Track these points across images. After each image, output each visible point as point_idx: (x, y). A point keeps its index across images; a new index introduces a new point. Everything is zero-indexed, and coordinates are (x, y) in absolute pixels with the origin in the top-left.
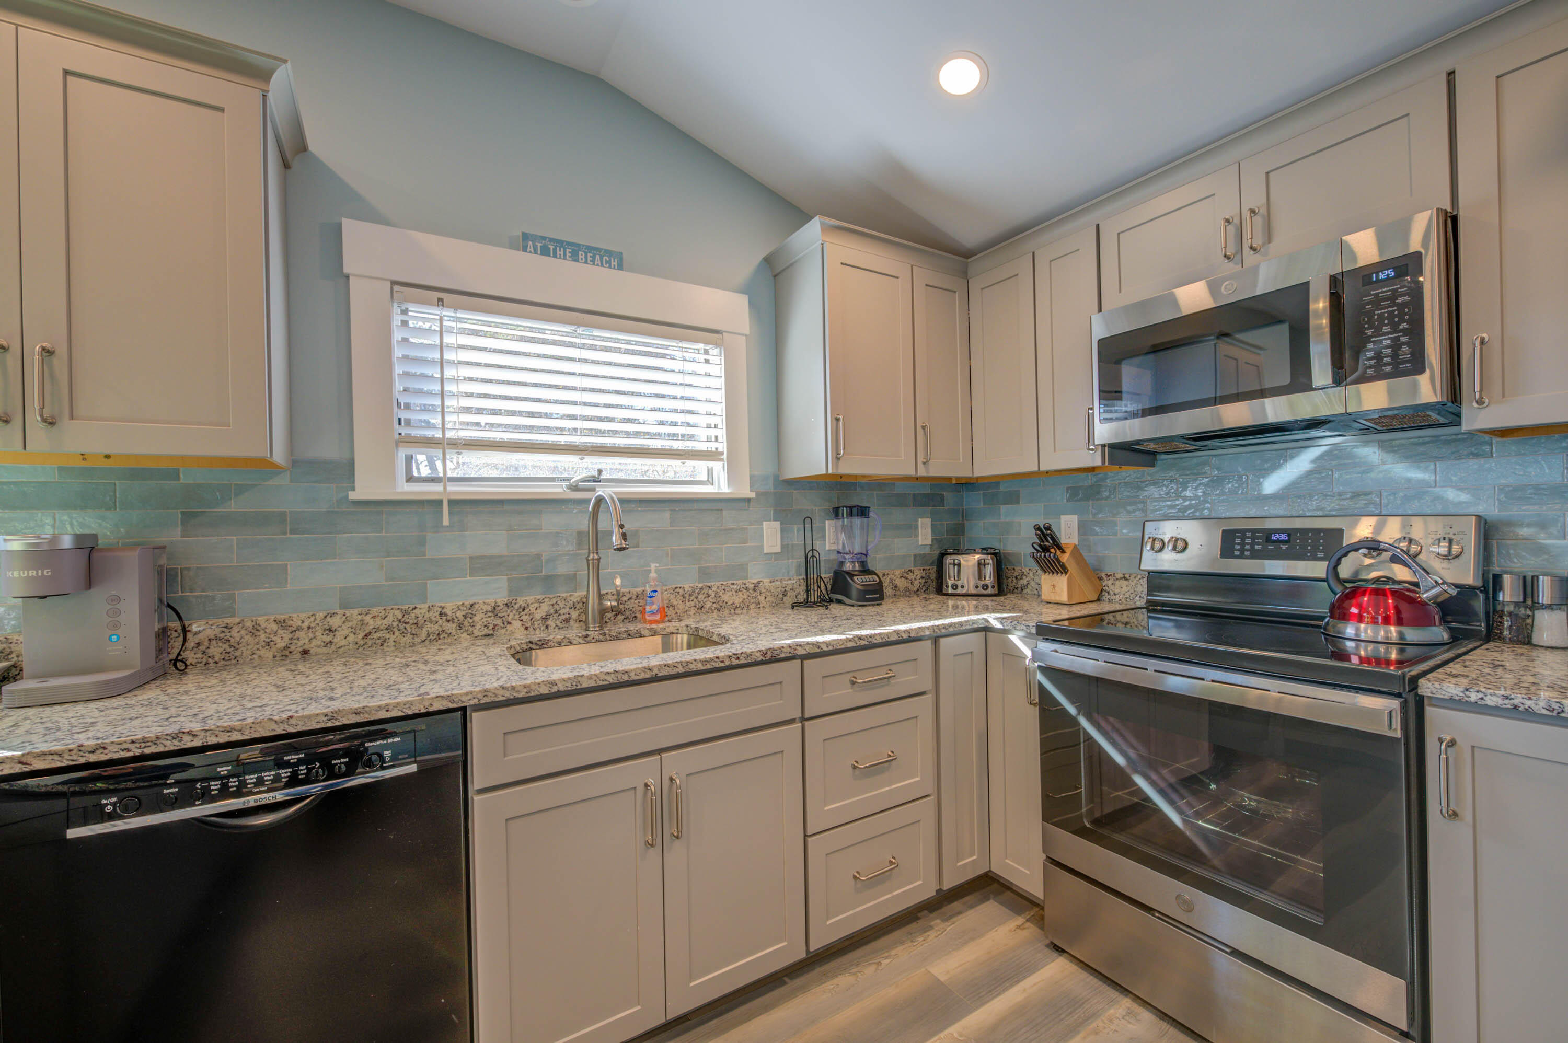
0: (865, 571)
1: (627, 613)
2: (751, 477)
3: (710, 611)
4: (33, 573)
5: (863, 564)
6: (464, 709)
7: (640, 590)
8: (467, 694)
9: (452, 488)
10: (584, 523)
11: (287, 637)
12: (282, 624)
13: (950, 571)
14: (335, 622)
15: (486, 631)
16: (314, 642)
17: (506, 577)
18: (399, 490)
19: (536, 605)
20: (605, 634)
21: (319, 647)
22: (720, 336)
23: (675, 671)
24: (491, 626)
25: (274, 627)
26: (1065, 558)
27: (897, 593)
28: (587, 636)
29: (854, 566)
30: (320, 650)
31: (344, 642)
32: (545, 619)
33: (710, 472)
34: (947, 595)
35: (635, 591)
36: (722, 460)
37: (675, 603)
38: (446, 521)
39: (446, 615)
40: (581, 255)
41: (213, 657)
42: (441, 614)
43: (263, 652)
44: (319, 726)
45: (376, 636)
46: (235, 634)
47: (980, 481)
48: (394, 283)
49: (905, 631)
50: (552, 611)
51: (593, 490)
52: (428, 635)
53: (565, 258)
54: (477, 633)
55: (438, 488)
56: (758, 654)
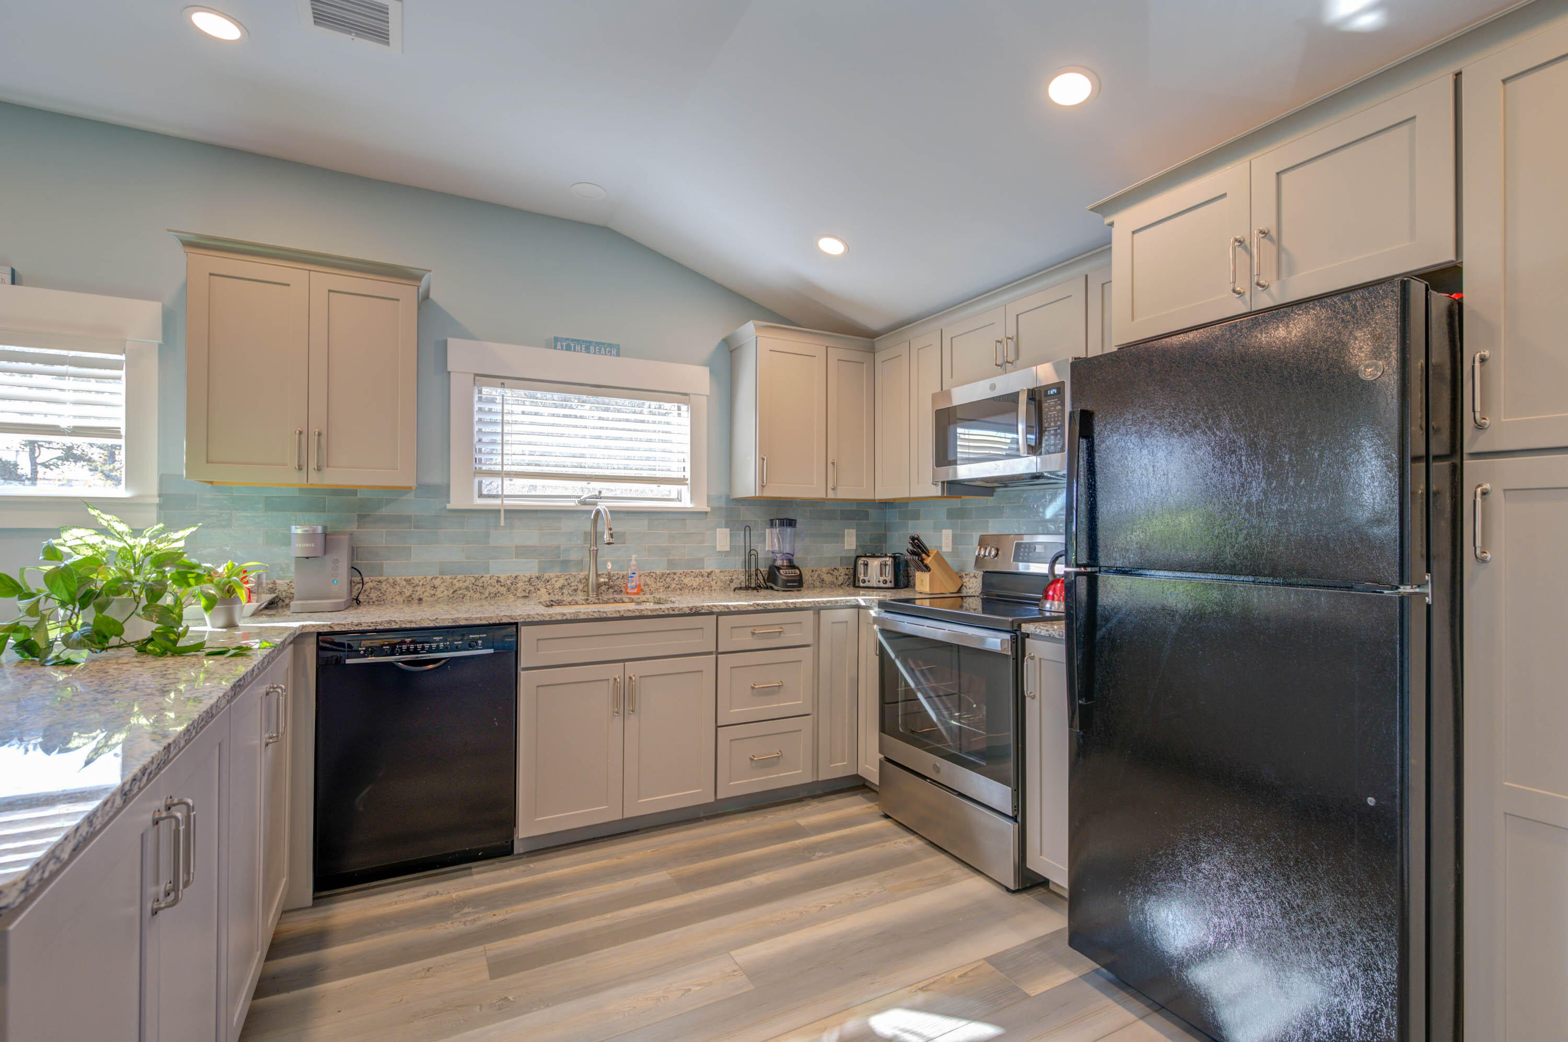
0: (792, 566)
1: (616, 588)
2: (708, 496)
3: (675, 590)
4: (307, 545)
5: (790, 561)
6: (516, 624)
7: (625, 573)
8: (519, 615)
9: (507, 502)
10: (588, 527)
11: (411, 589)
12: (408, 581)
13: (861, 569)
14: (437, 582)
15: (524, 594)
16: (426, 594)
17: (537, 560)
18: (475, 503)
19: (556, 579)
20: (599, 599)
21: (427, 596)
22: (687, 397)
23: (634, 614)
24: (527, 591)
25: (404, 583)
26: (928, 561)
27: (824, 585)
28: (587, 600)
29: (783, 562)
30: (428, 599)
31: (441, 595)
32: (561, 588)
33: (679, 493)
34: (859, 587)
35: (621, 573)
36: (687, 484)
37: (649, 583)
38: (502, 524)
39: (500, 582)
40: (592, 348)
41: (372, 599)
42: (497, 581)
43: (397, 598)
44: (449, 624)
45: (459, 592)
46: (384, 586)
47: (897, 501)
48: (476, 375)
49: (792, 603)
50: (566, 584)
51: (595, 504)
52: (490, 594)
53: (581, 351)
54: (518, 595)
55: (498, 502)
56: (687, 609)
